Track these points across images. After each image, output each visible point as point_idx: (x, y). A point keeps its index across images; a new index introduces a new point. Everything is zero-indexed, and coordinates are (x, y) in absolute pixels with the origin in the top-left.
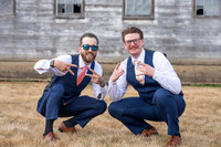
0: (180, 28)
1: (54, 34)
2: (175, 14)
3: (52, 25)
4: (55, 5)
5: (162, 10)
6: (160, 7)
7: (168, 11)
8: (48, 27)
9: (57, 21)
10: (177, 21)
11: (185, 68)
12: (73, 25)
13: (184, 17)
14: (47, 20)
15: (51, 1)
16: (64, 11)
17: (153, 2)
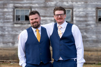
0: (89, 29)
1: (14, 33)
2: (86, 21)
3: (12, 28)
4: (14, 16)
5: (78, 19)
6: (77, 17)
7: (82, 19)
8: (10, 29)
9: (16, 25)
10: (87, 25)
11: (92, 53)
13: (91, 22)
14: (9, 25)
15: (12, 14)
16: (19, 20)
17: (72, 14)
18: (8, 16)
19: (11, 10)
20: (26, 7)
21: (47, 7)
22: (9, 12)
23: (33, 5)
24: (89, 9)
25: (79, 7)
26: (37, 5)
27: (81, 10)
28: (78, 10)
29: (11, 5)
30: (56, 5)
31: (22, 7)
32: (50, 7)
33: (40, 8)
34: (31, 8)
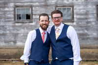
0: (89, 27)
1: (15, 32)
2: (86, 19)
3: (13, 26)
4: (15, 15)
5: (78, 17)
6: (77, 14)
7: (82, 17)
8: (11, 28)
9: (17, 24)
10: (88, 23)
12: (26, 26)
14: (11, 24)
15: (13, 13)
16: (20, 18)
17: (73, 12)
18: (9, 16)
19: (12, 9)
20: (26, 6)
21: (48, 6)
22: (9, 11)
23: (34, 4)
24: (90, 7)
25: (79, 5)
26: (37, 4)
27: (81, 7)
28: (78, 8)
29: (12, 5)
30: (56, 3)
31: (22, 6)
32: (51, 5)
33: (41, 6)
34: (31, 7)
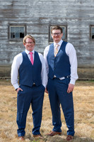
0: (82, 46)
1: (9, 50)
2: (80, 38)
3: (7, 45)
4: (9, 33)
5: (72, 36)
6: (71, 34)
7: (75, 36)
8: (5, 46)
9: (10, 43)
10: (81, 42)
11: (85, 70)
12: (19, 45)
13: (84, 40)
14: (4, 42)
15: (6, 31)
16: (14, 37)
17: (67, 31)
18: (3, 34)
19: (6, 27)
20: (20, 25)
21: (42, 25)
22: (3, 29)
23: (28, 23)
24: (83, 26)
25: (73, 25)
26: (31, 22)
27: (75, 27)
28: (72, 27)
29: (6, 23)
30: (50, 22)
31: (16, 25)
32: (45, 24)
33: (35, 25)
34: (25, 25)
